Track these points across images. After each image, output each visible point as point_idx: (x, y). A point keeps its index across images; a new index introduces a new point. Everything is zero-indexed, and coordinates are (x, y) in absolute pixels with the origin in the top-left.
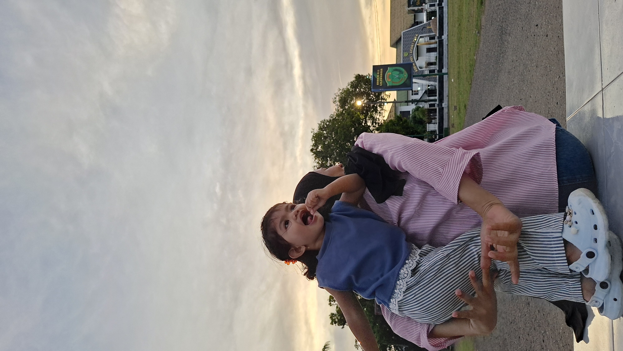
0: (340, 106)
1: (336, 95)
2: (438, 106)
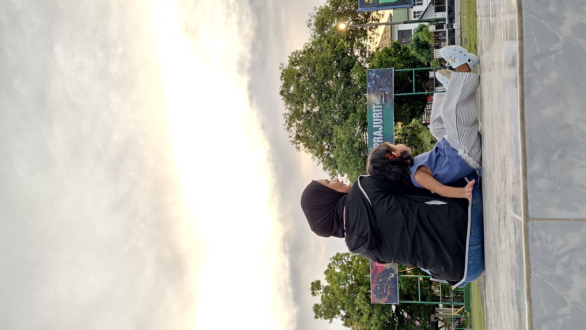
0: (316, 31)
1: (311, 15)
2: (447, 28)
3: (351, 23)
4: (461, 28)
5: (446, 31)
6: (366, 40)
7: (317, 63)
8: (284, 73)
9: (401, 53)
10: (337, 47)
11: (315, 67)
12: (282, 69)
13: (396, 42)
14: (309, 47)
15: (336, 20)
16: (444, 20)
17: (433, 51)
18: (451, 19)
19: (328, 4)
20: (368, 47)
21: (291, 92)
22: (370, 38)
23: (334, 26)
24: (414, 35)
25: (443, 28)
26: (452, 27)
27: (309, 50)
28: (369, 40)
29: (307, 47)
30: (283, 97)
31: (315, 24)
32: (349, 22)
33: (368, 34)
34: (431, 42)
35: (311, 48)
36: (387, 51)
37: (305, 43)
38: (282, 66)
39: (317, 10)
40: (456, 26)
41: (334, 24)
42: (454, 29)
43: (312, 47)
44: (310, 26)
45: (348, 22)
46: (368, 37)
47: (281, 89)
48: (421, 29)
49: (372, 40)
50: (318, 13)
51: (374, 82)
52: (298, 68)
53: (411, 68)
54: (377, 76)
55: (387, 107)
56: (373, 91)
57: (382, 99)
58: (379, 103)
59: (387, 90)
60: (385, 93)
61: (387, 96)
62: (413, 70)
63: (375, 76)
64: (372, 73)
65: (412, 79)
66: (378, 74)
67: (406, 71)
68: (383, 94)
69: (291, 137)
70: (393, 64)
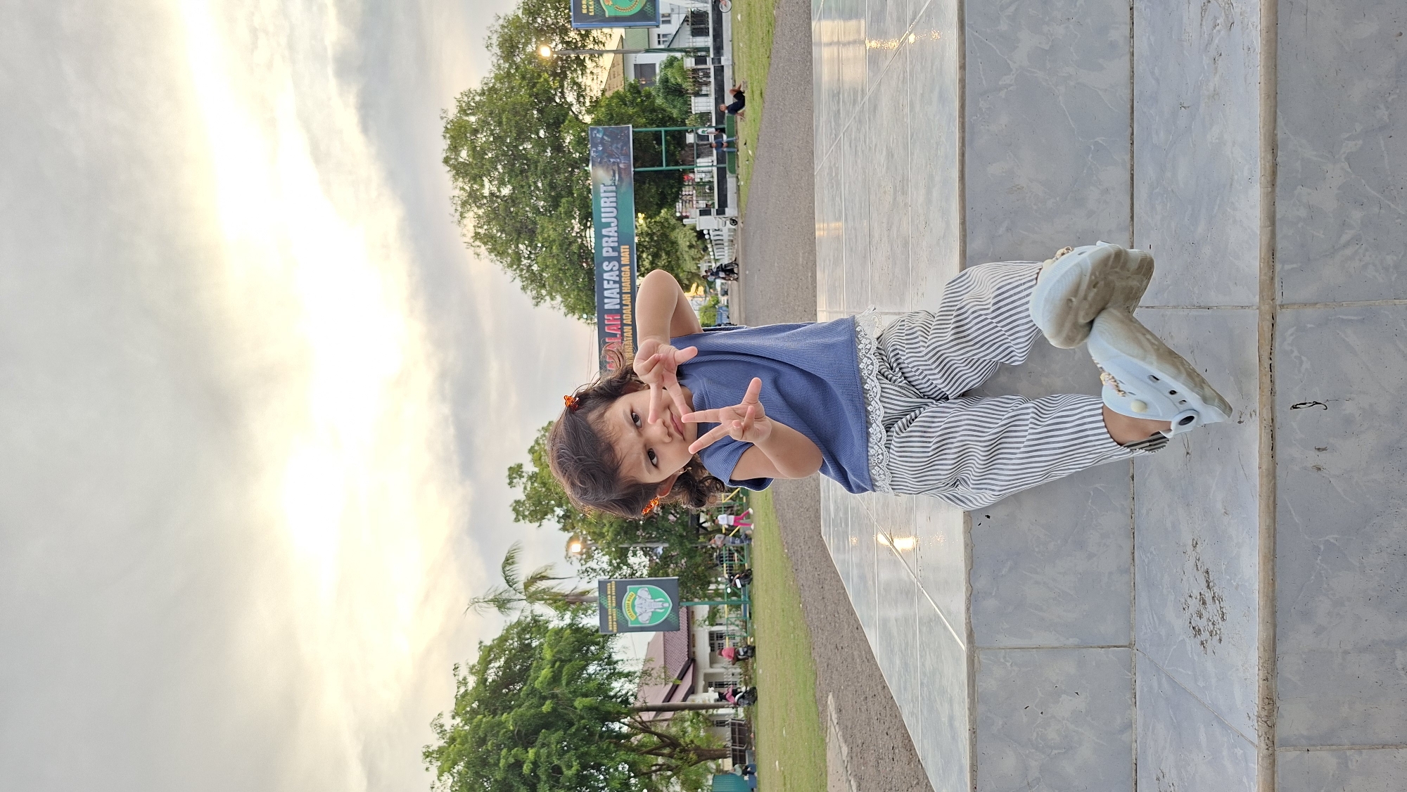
0: (501, 56)
1: (491, 29)
2: (713, 63)
3: (560, 46)
4: (733, 64)
5: (709, 69)
6: (584, 77)
7: (504, 111)
8: (449, 126)
9: (642, 101)
10: (538, 85)
11: (501, 118)
12: (445, 119)
13: (633, 82)
14: (491, 85)
15: (534, 40)
16: (707, 50)
17: (690, 101)
18: (719, 49)
19: (520, 13)
20: (588, 89)
21: (462, 160)
22: (592, 73)
23: (531, 50)
24: (661, 71)
25: (706, 63)
26: (720, 62)
27: (490, 90)
28: (590, 77)
29: (486, 84)
30: (448, 168)
31: (498, 45)
32: (556, 45)
33: (588, 67)
34: (688, 86)
35: (493, 86)
36: (617, 95)
37: (484, 78)
38: (444, 115)
39: (501, 22)
40: (725, 60)
41: (530, 46)
42: (723, 66)
43: (495, 84)
44: (490, 48)
45: (554, 43)
46: (588, 71)
47: (444, 155)
48: (670, 63)
49: (595, 77)
50: (503, 27)
51: (601, 148)
52: (472, 119)
53: (658, 126)
54: (605, 138)
55: (623, 189)
56: (600, 163)
57: (614, 176)
58: (610, 183)
59: (623, 162)
60: (619, 167)
61: (623, 172)
62: (663, 129)
63: (602, 138)
64: (598, 132)
65: (660, 143)
66: (607, 136)
67: (651, 131)
68: (616, 168)
69: (464, 235)
70: (630, 119)
